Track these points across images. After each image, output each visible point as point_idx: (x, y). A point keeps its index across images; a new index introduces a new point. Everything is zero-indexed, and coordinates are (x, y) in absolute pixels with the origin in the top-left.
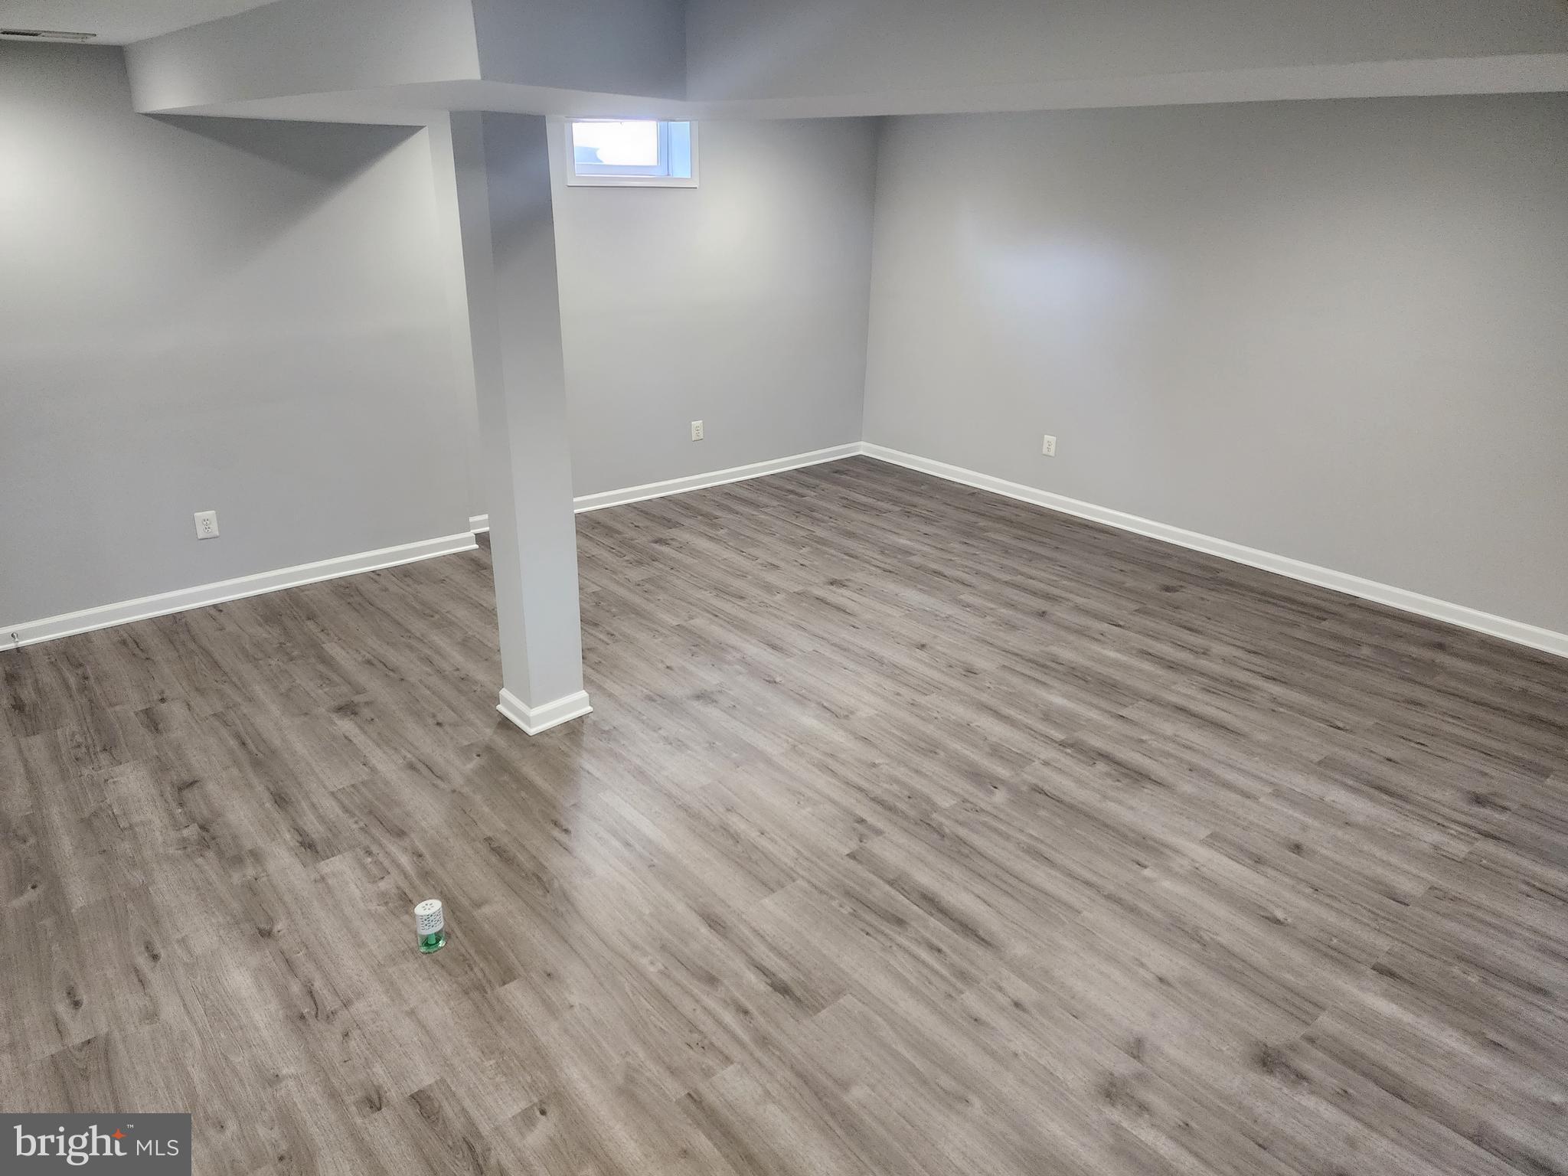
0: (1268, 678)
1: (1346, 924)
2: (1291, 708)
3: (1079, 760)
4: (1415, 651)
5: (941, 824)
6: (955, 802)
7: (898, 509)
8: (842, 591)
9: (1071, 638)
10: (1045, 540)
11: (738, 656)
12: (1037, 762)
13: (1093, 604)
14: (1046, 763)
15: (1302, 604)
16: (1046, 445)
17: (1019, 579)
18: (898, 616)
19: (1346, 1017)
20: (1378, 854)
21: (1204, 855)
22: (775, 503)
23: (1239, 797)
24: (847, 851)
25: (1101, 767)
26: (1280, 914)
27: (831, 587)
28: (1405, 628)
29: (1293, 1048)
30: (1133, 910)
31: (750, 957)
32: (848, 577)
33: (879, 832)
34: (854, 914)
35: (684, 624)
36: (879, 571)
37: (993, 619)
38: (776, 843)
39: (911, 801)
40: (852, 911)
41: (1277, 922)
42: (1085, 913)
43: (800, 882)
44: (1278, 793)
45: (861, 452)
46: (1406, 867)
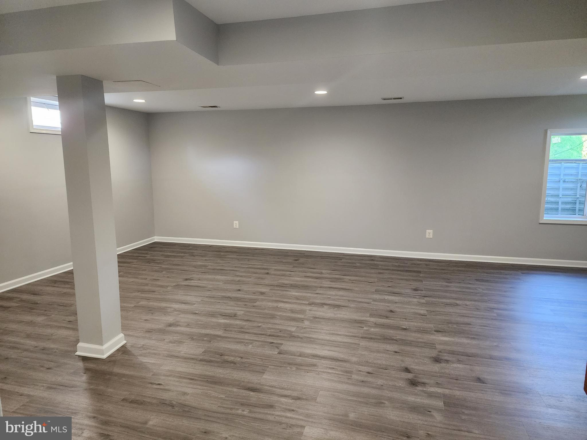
0: (343, 275)
1: (420, 324)
2: (356, 281)
3: (318, 307)
4: (368, 262)
5: (298, 335)
6: (295, 328)
7: (188, 255)
8: (192, 281)
9: (283, 277)
10: (248, 255)
11: (172, 309)
12: (307, 311)
13: (279, 268)
14: (310, 310)
15: (333, 257)
16: (235, 225)
17: (250, 266)
18: (221, 284)
19: (440, 344)
20: (409, 307)
21: (372, 319)
22: (136, 261)
23: (367, 304)
24: (277, 353)
25: (325, 307)
26: (405, 327)
27: (186, 281)
28: (361, 258)
29: (438, 355)
30: (371, 338)
31: (277, 394)
32: (191, 277)
33: (282, 344)
34: (297, 369)
35: (137, 305)
36: (201, 273)
37: (254, 278)
38: (250, 359)
39: (282, 332)
40: (296, 368)
41: (405, 329)
42: (361, 344)
43: (270, 367)
44: (374, 300)
45: (156, 241)
46: (416, 308)
